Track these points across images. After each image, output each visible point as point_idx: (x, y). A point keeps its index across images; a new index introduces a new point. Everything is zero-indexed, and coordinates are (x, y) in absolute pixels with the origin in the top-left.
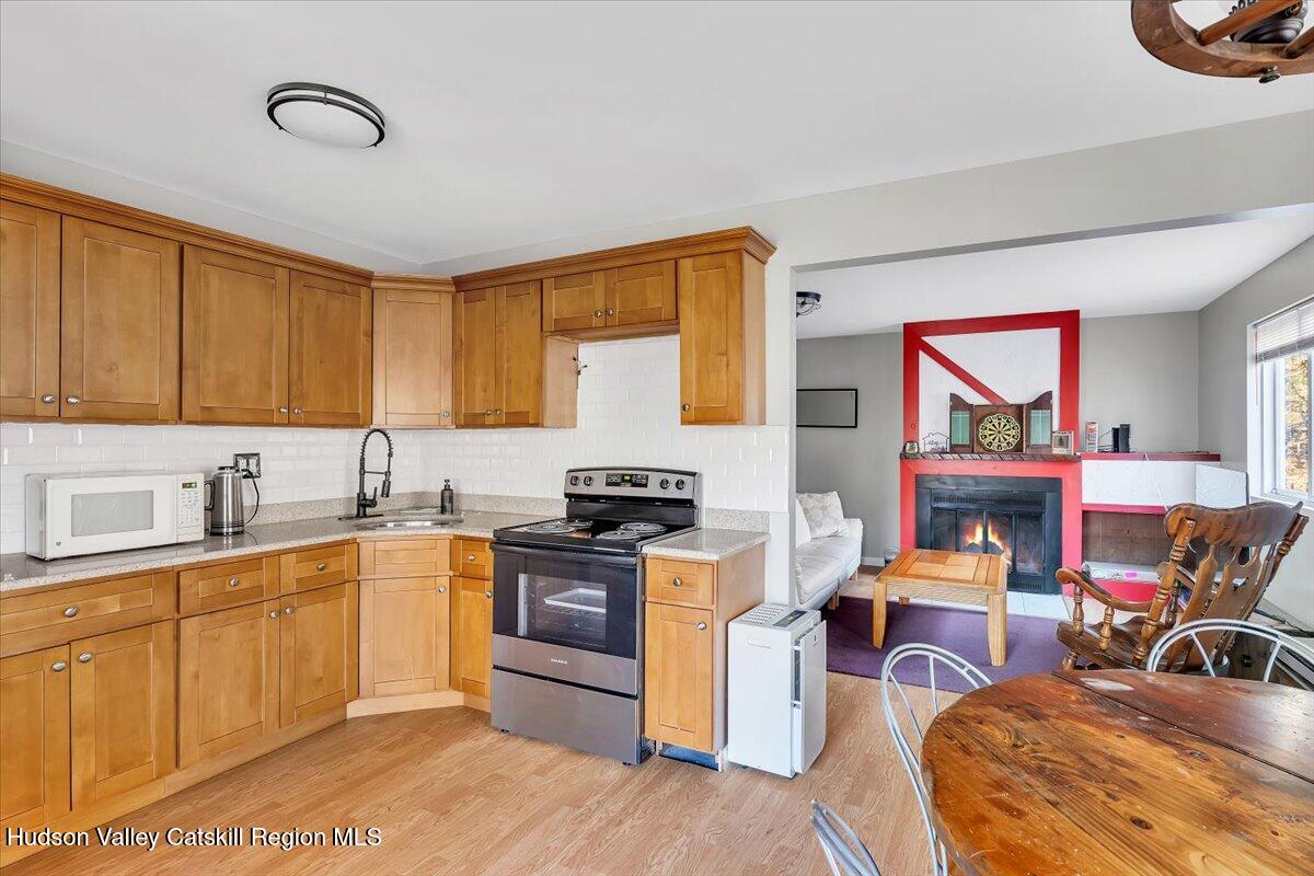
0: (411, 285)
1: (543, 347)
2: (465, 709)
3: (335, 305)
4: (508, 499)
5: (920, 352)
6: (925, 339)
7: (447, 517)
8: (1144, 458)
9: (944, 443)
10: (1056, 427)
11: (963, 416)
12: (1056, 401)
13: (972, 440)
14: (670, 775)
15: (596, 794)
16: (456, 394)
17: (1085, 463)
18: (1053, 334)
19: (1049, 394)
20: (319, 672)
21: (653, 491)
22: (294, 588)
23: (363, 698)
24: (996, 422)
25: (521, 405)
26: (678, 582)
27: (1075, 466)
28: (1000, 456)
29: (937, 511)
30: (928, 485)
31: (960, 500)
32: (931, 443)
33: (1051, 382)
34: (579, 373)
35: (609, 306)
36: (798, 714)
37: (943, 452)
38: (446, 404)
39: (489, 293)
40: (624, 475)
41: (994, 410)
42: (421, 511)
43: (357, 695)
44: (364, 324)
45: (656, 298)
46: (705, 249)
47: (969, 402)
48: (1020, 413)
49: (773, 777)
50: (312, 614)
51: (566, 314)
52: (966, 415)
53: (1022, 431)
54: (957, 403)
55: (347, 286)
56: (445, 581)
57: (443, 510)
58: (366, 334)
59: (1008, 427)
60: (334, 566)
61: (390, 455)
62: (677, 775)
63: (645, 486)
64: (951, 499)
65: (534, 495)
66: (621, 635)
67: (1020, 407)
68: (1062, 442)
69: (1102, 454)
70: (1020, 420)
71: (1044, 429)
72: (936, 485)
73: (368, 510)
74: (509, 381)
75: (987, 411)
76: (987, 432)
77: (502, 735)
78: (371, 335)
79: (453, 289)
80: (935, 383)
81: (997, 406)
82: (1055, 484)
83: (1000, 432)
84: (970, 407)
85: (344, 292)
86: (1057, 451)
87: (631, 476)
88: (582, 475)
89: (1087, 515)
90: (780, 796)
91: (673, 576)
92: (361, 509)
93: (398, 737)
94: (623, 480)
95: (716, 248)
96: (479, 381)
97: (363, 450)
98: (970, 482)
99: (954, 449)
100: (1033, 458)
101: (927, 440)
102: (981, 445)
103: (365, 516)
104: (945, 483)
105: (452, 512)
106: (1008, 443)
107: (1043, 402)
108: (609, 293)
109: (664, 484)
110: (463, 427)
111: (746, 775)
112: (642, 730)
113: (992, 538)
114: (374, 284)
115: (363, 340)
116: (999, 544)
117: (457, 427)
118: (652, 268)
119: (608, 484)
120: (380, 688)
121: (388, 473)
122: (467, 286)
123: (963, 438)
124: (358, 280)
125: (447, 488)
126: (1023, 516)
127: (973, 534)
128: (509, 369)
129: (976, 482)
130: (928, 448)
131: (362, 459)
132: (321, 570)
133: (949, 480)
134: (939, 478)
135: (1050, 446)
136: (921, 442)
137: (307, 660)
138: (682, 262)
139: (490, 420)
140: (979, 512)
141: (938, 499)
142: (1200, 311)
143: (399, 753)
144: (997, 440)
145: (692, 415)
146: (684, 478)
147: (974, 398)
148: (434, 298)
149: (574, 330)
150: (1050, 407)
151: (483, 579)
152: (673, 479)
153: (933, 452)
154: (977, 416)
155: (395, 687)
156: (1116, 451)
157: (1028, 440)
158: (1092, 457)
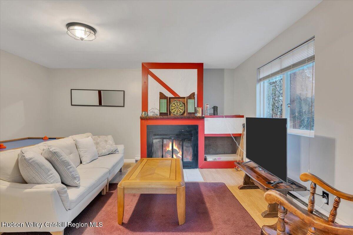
6: (150, 70)
8: (223, 117)
9: (157, 112)
10: (196, 106)
11: (164, 101)
12: (196, 96)
13: (167, 111)
17: (205, 119)
18: (195, 71)
19: (194, 93)
24: (176, 103)
27: (202, 120)
28: (178, 118)
30: (151, 130)
31: (163, 134)
33: (194, 89)
41: (175, 99)
47: (167, 96)
48: (184, 100)
52: (165, 100)
53: (185, 107)
54: (162, 96)
59: (180, 106)
64: (160, 134)
67: (184, 98)
69: (211, 116)
71: (192, 107)
72: (154, 129)
76: (173, 108)
81: (176, 97)
82: (196, 128)
83: (177, 108)
84: (166, 98)
86: (197, 115)
99: (161, 114)
100: (189, 118)
101: (151, 111)
102: (171, 112)
104: (158, 128)
106: (180, 112)
107: (192, 96)
113: (175, 147)
116: (177, 149)
123: (164, 110)
127: (169, 147)
130: (152, 115)
135: (194, 113)
136: (149, 112)
140: (170, 139)
141: (155, 135)
142: (235, 69)
144: (176, 111)
147: (169, 95)
150: (194, 98)
154: (169, 102)
156: (214, 114)
157: (187, 111)
158: (208, 117)
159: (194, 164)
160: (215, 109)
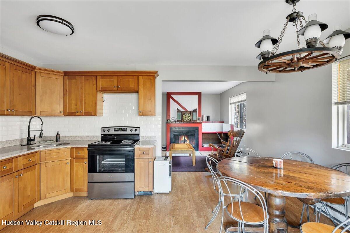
0: (49, 72)
1: (97, 94)
2: (74, 197)
3: (24, 76)
4: (79, 137)
5: (171, 99)
6: (172, 96)
7: (58, 143)
8: (212, 122)
9: (176, 120)
10: (197, 116)
12: (197, 111)
13: (181, 119)
14: (143, 199)
15: (128, 206)
16: (64, 106)
17: (203, 123)
18: (197, 96)
19: (196, 109)
20: (29, 193)
21: (128, 132)
22: (22, 168)
23: (42, 200)
24: (186, 115)
25: (89, 110)
26: (144, 153)
27: (201, 124)
28: (187, 123)
29: (175, 135)
30: (173, 129)
31: (179, 132)
32: (173, 120)
33: (196, 107)
34: (104, 101)
35: (119, 85)
36: (170, 178)
37: (175, 122)
38: (62, 109)
39: (78, 78)
40: (119, 128)
41: (186, 112)
42: (47, 142)
43: (40, 199)
44: (33, 83)
45: (132, 85)
46: (145, 74)
48: (191, 113)
49: (165, 194)
50: (27, 175)
51: (105, 86)
52: (180, 113)
53: (191, 117)
54: (178, 111)
55: (28, 70)
56: (69, 161)
57: (57, 141)
58: (33, 86)
60: (33, 159)
61: (42, 124)
62: (144, 198)
63: (126, 131)
64: (177, 132)
65: (88, 135)
66: (129, 167)
67: (191, 112)
68: (198, 119)
69: (205, 122)
70: (191, 114)
71: (195, 117)
72: (174, 129)
73: (32, 142)
74: (85, 103)
75: (185, 112)
76: (184, 117)
77: (92, 200)
78: (35, 86)
79: (63, 75)
80: (174, 106)
81: (186, 111)
82: (197, 128)
83: (187, 117)
84: (181, 112)
85: (27, 72)
86: (198, 121)
87: (122, 129)
88: (106, 129)
89: (204, 134)
90: (168, 197)
91: (143, 151)
92: (29, 142)
93: (58, 208)
94: (119, 130)
95: (148, 74)
96: (73, 102)
97: (29, 123)
98: (181, 128)
99: (178, 121)
100: (194, 123)
102: (183, 120)
103: (30, 144)
104: (176, 129)
105: (60, 141)
106: (189, 120)
107: (195, 111)
108: (119, 82)
109: (131, 130)
110: (67, 116)
111: (159, 195)
112: (135, 190)
113: (186, 139)
114: (35, 70)
115: (33, 88)
116: (187, 140)
117: (65, 116)
118: (132, 77)
119: (115, 131)
120: (48, 196)
121: (41, 130)
122: (68, 75)
123: (179, 119)
124: (30, 69)
125: (58, 134)
126: (191, 135)
127: (182, 138)
128: (85, 100)
129: (183, 128)
130: (172, 121)
131: (29, 126)
132: (30, 161)
133: (177, 128)
134: (175, 127)
135: (196, 120)
136: (171, 120)
137: (26, 190)
138: (140, 77)
139: (78, 114)
140: (183, 135)
141: (175, 132)
142: (220, 94)
143: (62, 212)
144: (186, 119)
145: (141, 114)
146: (137, 129)
147: (182, 110)
148: (57, 77)
149: (104, 90)
151: (83, 159)
152: (134, 129)
153: (173, 122)
154: (182, 114)
155: (53, 194)
156: (208, 121)
157: (192, 119)
158: (204, 122)
159: (197, 148)
160: (208, 117)
